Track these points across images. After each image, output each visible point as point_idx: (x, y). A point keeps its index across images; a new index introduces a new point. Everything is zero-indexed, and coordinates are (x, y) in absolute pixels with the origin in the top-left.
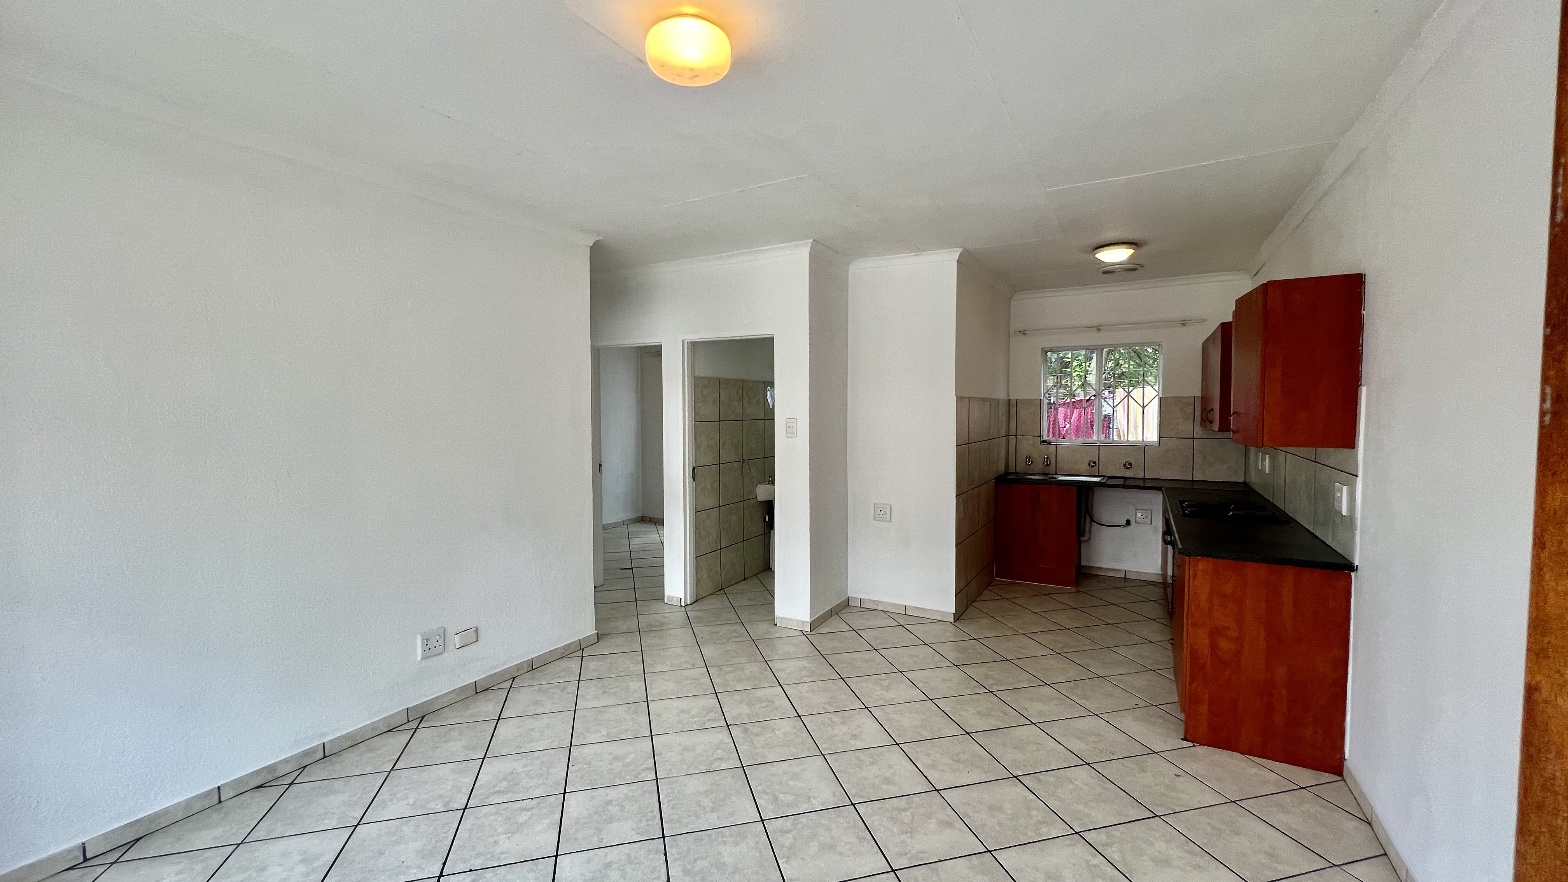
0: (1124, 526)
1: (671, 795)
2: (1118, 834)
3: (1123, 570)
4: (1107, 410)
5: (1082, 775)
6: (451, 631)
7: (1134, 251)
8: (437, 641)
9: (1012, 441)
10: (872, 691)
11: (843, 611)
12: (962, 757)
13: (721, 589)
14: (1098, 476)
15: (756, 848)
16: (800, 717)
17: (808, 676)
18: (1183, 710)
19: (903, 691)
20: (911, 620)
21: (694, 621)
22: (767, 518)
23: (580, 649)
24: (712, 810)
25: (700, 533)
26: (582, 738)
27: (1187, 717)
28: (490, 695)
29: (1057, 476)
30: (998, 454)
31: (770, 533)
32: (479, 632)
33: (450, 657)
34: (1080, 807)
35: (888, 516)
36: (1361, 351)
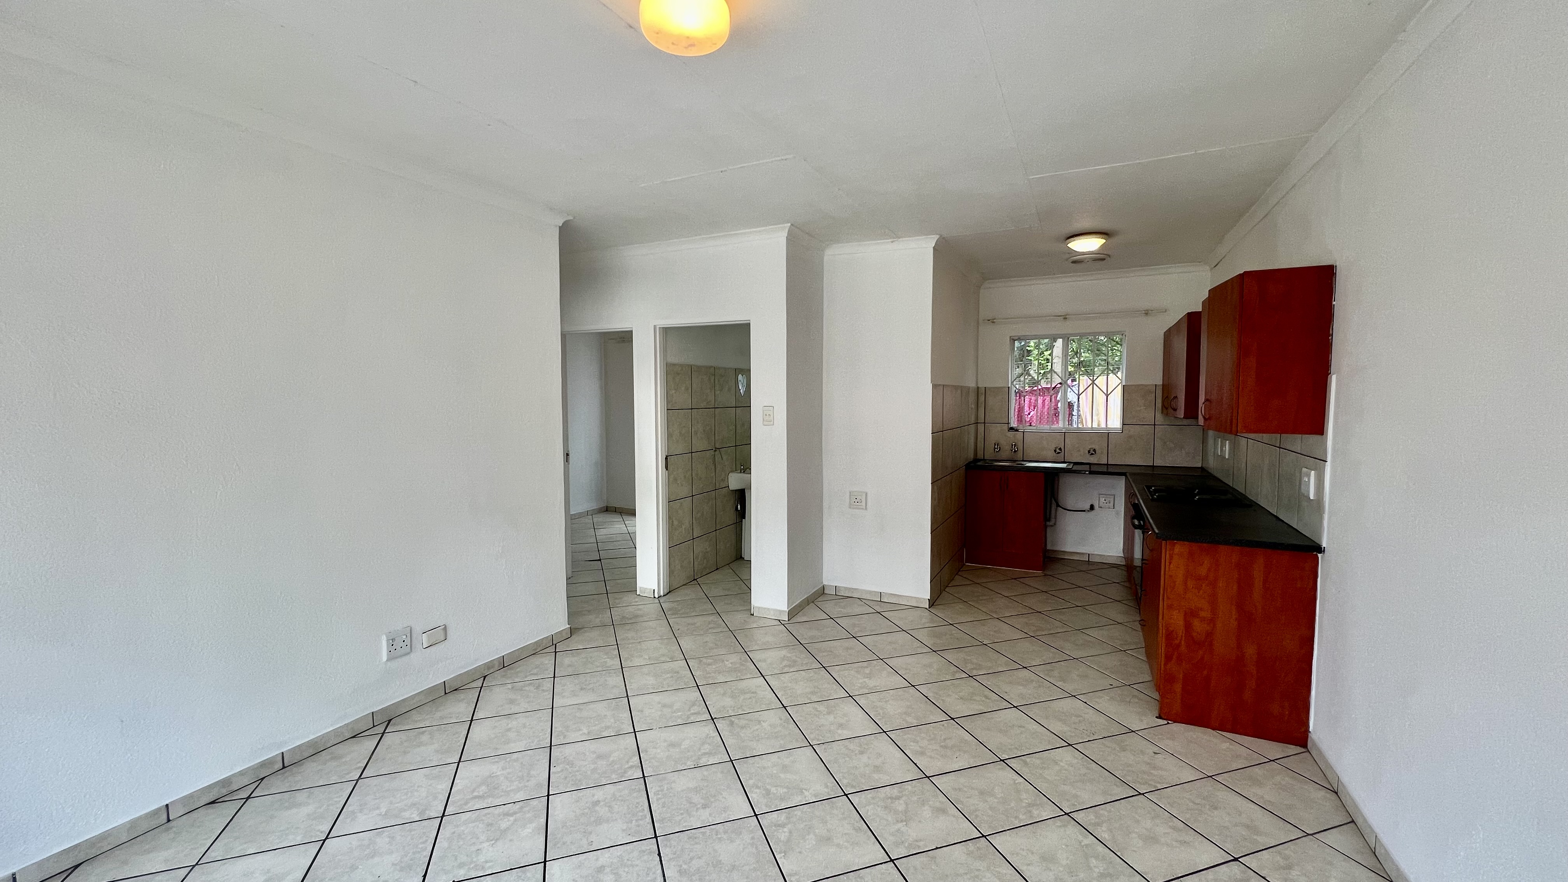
0: (1089, 511)
1: (660, 793)
2: (1106, 813)
3: (1087, 553)
4: (1072, 397)
5: (1066, 756)
6: (418, 629)
7: (1105, 241)
8: (404, 641)
9: (981, 428)
10: (854, 680)
11: (820, 599)
12: (950, 743)
13: (693, 580)
14: (1064, 462)
15: (752, 844)
16: (785, 707)
17: (790, 666)
18: (1158, 689)
19: (884, 679)
20: (889, 607)
21: (669, 613)
22: (739, 507)
23: (553, 644)
24: (704, 806)
25: (673, 521)
26: (562, 737)
27: (1162, 696)
28: (461, 695)
29: (1023, 463)
30: (968, 441)
31: (742, 521)
32: (448, 630)
33: (417, 657)
34: (1067, 788)
35: (863, 504)
36: (1331, 340)
